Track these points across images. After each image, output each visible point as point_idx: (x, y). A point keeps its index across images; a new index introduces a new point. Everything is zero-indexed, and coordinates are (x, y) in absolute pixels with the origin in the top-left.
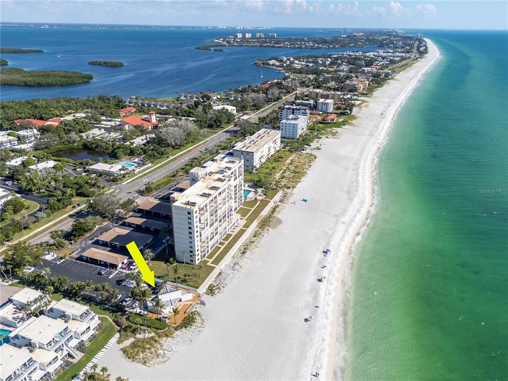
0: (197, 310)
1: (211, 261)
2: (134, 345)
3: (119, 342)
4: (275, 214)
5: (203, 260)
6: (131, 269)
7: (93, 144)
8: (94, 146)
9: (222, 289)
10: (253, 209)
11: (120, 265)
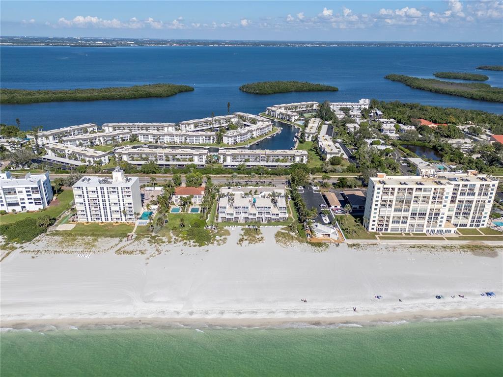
0: (330, 245)
1: (381, 235)
2: (283, 234)
3: (282, 229)
4: (497, 250)
5: (377, 232)
6: (335, 212)
7: (441, 146)
8: (439, 148)
9: (360, 249)
10: (484, 235)
11: (333, 207)
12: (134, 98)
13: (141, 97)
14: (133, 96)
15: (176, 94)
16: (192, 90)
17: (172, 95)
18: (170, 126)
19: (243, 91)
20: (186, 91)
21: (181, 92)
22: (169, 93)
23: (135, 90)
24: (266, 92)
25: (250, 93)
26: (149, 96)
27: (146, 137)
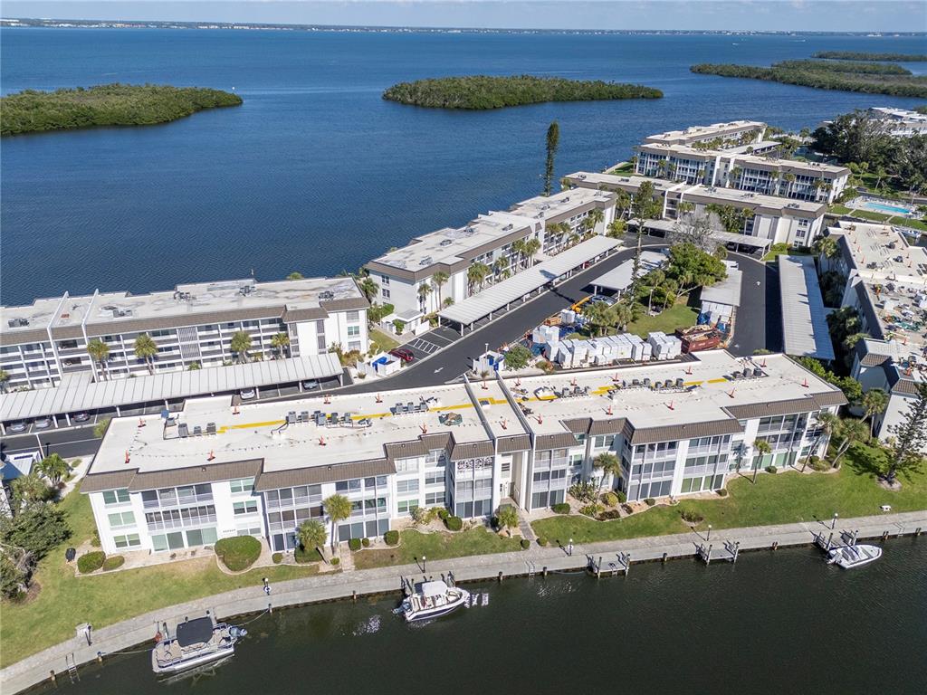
12: (24, 132)
13: (56, 127)
14: (19, 126)
15: (188, 115)
16: (236, 103)
17: (177, 119)
18: (330, 304)
19: (404, 103)
20: (218, 106)
21: (201, 109)
22: (164, 112)
23: (24, 102)
24: (486, 104)
25: (433, 107)
26: (85, 123)
27: (178, 502)
